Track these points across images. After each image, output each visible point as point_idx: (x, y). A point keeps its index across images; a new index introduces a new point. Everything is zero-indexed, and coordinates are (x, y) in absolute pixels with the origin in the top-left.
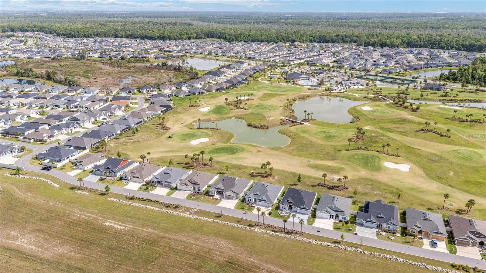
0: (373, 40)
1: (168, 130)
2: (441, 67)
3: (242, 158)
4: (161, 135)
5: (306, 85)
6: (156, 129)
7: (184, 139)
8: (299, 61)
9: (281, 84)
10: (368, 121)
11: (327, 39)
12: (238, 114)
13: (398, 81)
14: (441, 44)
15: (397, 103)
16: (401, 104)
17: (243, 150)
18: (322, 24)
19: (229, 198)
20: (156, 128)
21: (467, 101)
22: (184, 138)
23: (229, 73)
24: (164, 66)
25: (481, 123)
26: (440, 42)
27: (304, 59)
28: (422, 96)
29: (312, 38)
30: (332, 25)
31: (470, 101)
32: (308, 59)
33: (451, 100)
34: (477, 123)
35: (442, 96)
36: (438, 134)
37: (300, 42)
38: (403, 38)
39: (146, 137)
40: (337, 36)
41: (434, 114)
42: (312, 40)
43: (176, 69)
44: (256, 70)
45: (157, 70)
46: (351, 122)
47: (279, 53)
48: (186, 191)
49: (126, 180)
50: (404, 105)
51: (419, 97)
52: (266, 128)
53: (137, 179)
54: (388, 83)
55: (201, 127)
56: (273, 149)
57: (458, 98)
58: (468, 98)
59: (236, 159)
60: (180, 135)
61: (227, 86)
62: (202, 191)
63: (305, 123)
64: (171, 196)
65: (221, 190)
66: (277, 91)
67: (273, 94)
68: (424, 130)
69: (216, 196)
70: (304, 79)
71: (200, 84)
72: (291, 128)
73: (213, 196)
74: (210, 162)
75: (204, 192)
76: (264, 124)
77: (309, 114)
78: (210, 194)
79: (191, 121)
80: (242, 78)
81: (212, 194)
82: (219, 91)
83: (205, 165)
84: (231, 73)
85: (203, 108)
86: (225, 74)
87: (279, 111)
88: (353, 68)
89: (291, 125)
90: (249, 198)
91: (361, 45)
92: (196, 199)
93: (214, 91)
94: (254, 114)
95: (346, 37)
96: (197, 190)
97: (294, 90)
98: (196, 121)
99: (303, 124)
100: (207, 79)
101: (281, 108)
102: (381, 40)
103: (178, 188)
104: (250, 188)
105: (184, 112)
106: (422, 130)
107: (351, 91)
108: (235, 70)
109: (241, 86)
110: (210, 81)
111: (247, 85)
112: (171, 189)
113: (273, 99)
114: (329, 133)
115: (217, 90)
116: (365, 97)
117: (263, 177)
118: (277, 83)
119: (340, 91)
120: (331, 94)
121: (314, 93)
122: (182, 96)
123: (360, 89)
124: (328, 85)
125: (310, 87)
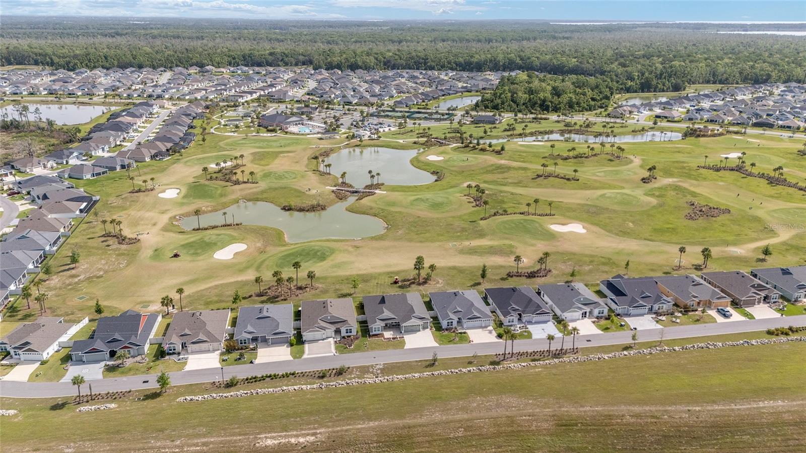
2: (461, 94)
5: (309, 132)
6: (108, 246)
8: (249, 96)
10: (457, 175)
11: (258, 59)
12: (244, 193)
13: (435, 116)
15: (467, 146)
16: (473, 147)
17: (332, 251)
19: (413, 330)
21: (537, 133)
23: (139, 124)
25: (586, 157)
27: (255, 93)
28: (485, 132)
29: (230, 59)
31: (541, 133)
32: (262, 93)
33: (520, 135)
35: (505, 130)
36: (562, 178)
37: (213, 66)
41: (525, 154)
44: (190, 115)
46: (436, 181)
47: (197, 86)
48: (323, 340)
49: (174, 353)
50: (480, 147)
51: (482, 135)
52: (323, 209)
53: (203, 346)
54: (421, 120)
55: (201, 227)
56: (373, 238)
57: (527, 131)
58: (537, 130)
61: (166, 146)
62: (354, 333)
63: (376, 191)
64: (305, 356)
65: (390, 322)
66: (271, 147)
67: (268, 153)
68: (541, 176)
69: (388, 334)
70: (296, 124)
71: (103, 149)
72: (361, 201)
73: (382, 335)
74: (309, 281)
75: (360, 333)
76: (315, 202)
77: (373, 177)
78: (374, 333)
79: (165, 219)
80: (181, 131)
81: (377, 332)
82: (158, 159)
83: (300, 288)
84: (142, 125)
85: (164, 191)
86: (135, 127)
87: (313, 178)
88: (348, 102)
89: (357, 198)
90: (450, 321)
91: (320, 67)
92: (358, 349)
93: (148, 159)
94: (276, 189)
95: (287, 56)
96: (344, 333)
97: (297, 142)
98: (175, 217)
99: (375, 193)
100: (111, 139)
101: (310, 173)
102: (347, 59)
103: (304, 338)
104: (429, 305)
105: (130, 205)
106: (539, 176)
107: (386, 135)
108: (145, 118)
109: (192, 144)
110: (118, 143)
111: (201, 142)
112: (292, 345)
113: (277, 161)
114: (427, 199)
115: (154, 157)
116: (415, 143)
117: (419, 284)
118: (254, 134)
119: (370, 137)
120: (363, 143)
121: (332, 144)
122: (89, 176)
123: (395, 131)
124: (343, 130)
125: (320, 136)
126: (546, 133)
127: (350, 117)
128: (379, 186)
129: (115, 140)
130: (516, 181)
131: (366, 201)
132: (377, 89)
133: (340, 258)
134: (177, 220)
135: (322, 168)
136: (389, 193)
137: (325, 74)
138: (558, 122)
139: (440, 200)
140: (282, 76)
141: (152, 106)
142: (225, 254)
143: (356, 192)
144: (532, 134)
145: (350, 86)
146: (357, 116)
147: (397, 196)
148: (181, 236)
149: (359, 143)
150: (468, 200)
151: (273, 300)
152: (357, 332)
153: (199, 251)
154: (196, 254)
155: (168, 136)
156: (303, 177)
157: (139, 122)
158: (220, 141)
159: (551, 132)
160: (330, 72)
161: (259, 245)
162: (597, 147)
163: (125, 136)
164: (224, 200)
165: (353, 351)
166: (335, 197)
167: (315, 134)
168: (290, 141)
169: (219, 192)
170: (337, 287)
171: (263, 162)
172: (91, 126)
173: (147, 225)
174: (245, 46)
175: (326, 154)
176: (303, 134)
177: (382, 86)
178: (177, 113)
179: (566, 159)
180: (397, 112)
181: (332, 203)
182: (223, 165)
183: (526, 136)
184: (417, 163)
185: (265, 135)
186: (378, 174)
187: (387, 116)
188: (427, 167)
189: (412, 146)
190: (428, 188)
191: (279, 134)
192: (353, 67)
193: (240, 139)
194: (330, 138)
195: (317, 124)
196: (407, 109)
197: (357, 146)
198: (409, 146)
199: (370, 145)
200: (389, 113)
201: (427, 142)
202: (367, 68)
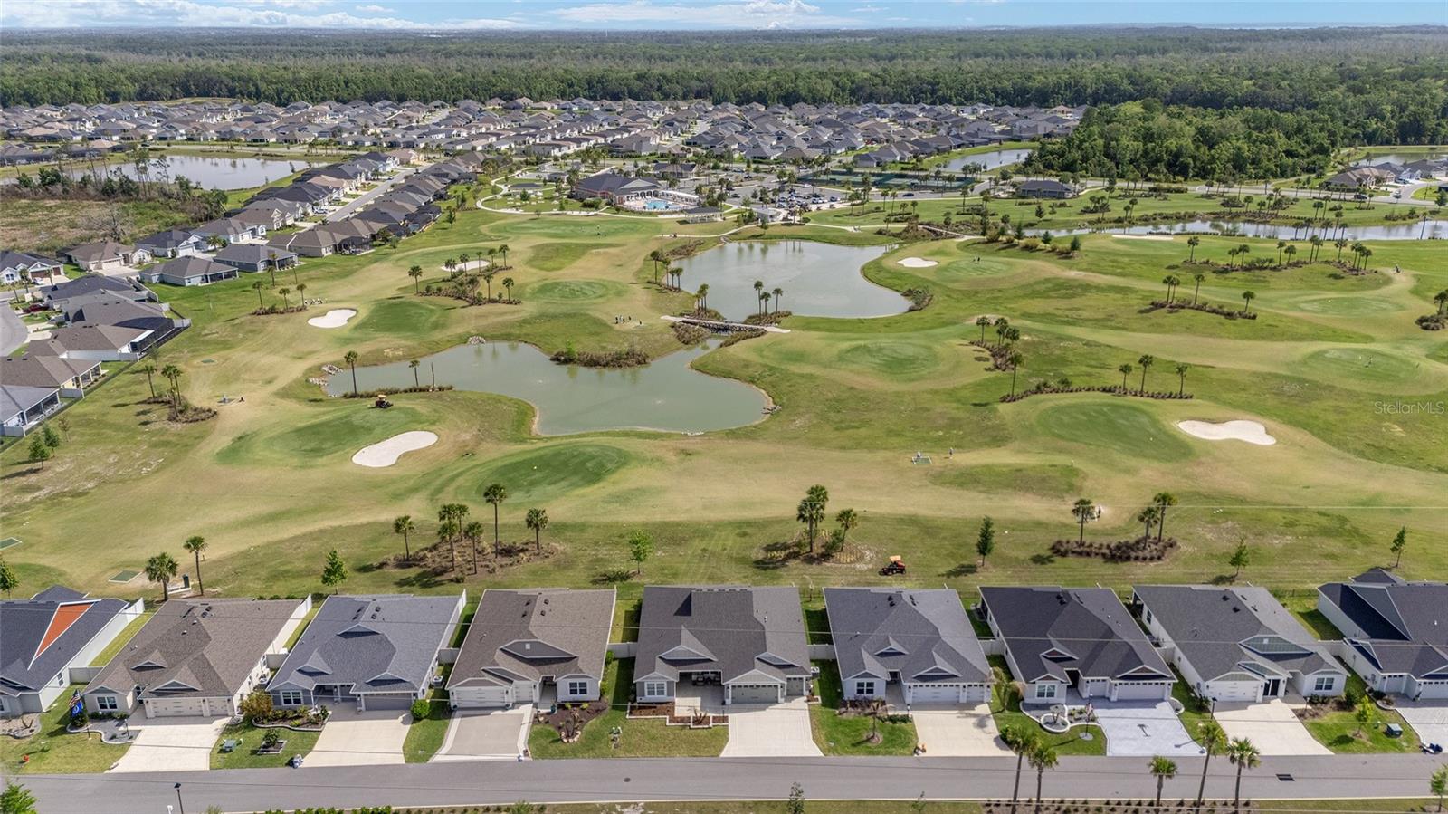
1: (211, 422)
3: (642, 492)
4: (184, 447)
6: (145, 423)
7: (318, 452)
8: (575, 146)
10: (960, 301)
11: (614, 87)
12: (484, 322)
14: (939, 90)
15: (993, 241)
17: (624, 459)
19: (758, 699)
20: (143, 418)
22: (313, 445)
23: (347, 190)
24: (52, 183)
25: (1274, 269)
26: (934, 85)
27: (586, 140)
32: (601, 140)
34: (1267, 271)
35: (1087, 211)
36: (1213, 311)
38: (837, 78)
39: (109, 466)
40: (639, 78)
43: (113, 192)
44: (446, 175)
45: (24, 201)
46: (912, 311)
48: (506, 708)
50: (1022, 243)
52: (641, 362)
55: (360, 390)
56: (734, 435)
59: (622, 499)
60: (282, 437)
61: (372, 230)
63: (768, 329)
66: (577, 236)
67: (568, 246)
68: (1162, 306)
70: (642, 195)
72: (731, 349)
73: (668, 707)
74: (532, 535)
75: (609, 696)
76: (627, 348)
77: (765, 296)
78: (648, 698)
79: (296, 371)
80: (413, 201)
82: (347, 252)
84: (353, 192)
85: (322, 314)
86: (334, 196)
87: (642, 297)
88: (761, 158)
89: (722, 341)
90: (865, 681)
91: (726, 100)
93: (327, 252)
94: (555, 316)
97: (633, 228)
98: (320, 367)
99: (764, 333)
101: (638, 288)
102: (778, 83)
103: (454, 701)
106: (1156, 306)
107: (821, 217)
108: (362, 181)
109: (426, 228)
111: (447, 225)
113: (580, 263)
115: (339, 248)
116: (880, 232)
117: (810, 560)
118: (555, 211)
119: (785, 219)
120: (769, 231)
121: (705, 232)
122: (196, 281)
123: (841, 210)
124: (735, 207)
125: (683, 216)
127: (757, 183)
128: (776, 318)
129: (284, 216)
130: (1099, 316)
131: (741, 350)
132: (826, 135)
134: (323, 374)
135: (667, 280)
136: (798, 332)
137: (733, 110)
138: (1208, 196)
140: (650, 114)
141: (386, 160)
143: (726, 329)
144: (1145, 220)
145: (773, 130)
146: (771, 182)
147: (813, 340)
149: (760, 231)
151: (430, 579)
152: (602, 692)
153: (328, 445)
155: (382, 210)
156: (620, 294)
157: (348, 187)
158: (485, 223)
159: (1191, 217)
160: (742, 107)
161: (466, 436)
162: (1304, 248)
166: (674, 338)
167: (675, 212)
168: (620, 226)
171: (550, 264)
175: (686, 251)
176: (650, 214)
177: (837, 129)
178: (425, 173)
180: (856, 174)
181: (664, 350)
182: (461, 266)
183: (1132, 223)
184: (874, 273)
185: (576, 213)
186: (778, 291)
187: (833, 182)
188: (897, 282)
189: (873, 239)
190: (889, 324)
191: (604, 212)
192: (789, 99)
193: (524, 219)
194: (702, 220)
195: (685, 194)
196: (878, 171)
197: (755, 237)
198: (866, 239)
199: (782, 237)
200: (839, 178)
201: (906, 230)
202: (816, 100)
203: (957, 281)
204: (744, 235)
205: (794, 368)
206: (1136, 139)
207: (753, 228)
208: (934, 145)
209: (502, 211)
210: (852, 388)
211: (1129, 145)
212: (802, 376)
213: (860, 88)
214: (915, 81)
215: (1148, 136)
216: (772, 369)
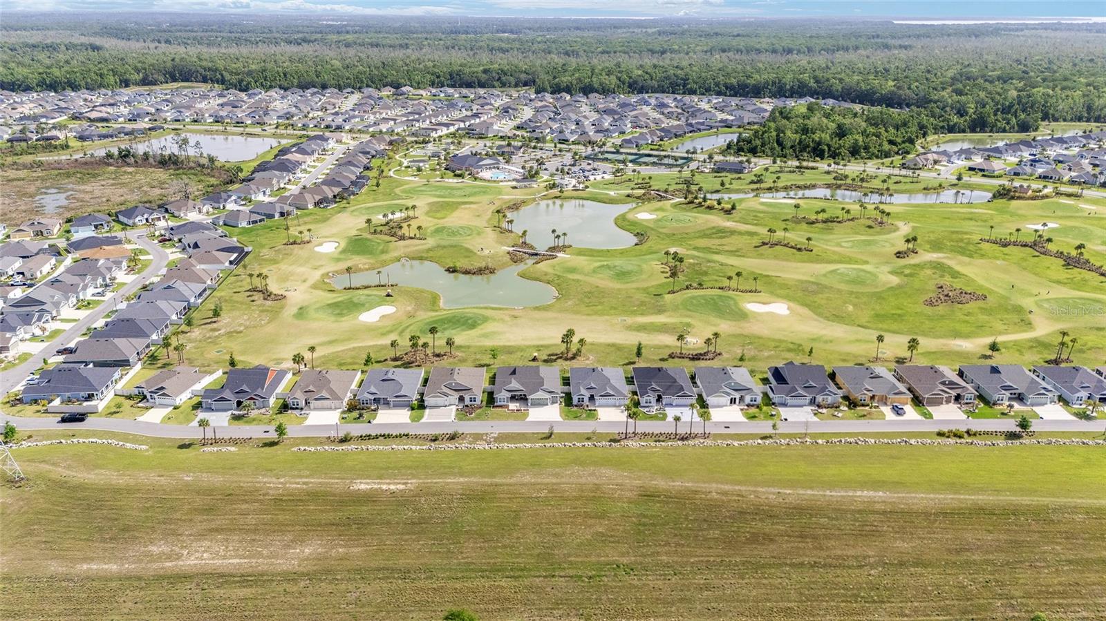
0: (565, 79)
2: (716, 131)
3: (494, 333)
5: (503, 179)
6: (253, 301)
8: (446, 129)
9: (446, 180)
10: (663, 239)
11: (467, 78)
12: (409, 250)
13: (666, 161)
15: (691, 202)
16: (700, 203)
17: (485, 319)
18: (429, 44)
19: (539, 403)
20: (251, 299)
21: (793, 187)
23: (309, 163)
24: (125, 156)
25: (839, 222)
27: (453, 125)
28: (722, 184)
29: (434, 77)
30: (453, 47)
31: (798, 187)
32: (462, 125)
33: (770, 189)
34: (835, 224)
35: (753, 182)
36: (792, 247)
37: (411, 86)
39: (245, 320)
40: (485, 71)
41: (762, 215)
42: (437, 82)
43: (166, 163)
44: (368, 153)
45: (112, 168)
46: (636, 245)
47: (387, 114)
48: (446, 406)
49: (297, 409)
50: (706, 204)
51: (719, 187)
52: (491, 272)
53: (325, 402)
55: (353, 286)
56: (537, 308)
57: (780, 184)
58: (794, 183)
59: (485, 336)
61: (333, 192)
62: (478, 402)
63: (557, 254)
64: (423, 420)
65: (518, 393)
66: (454, 196)
67: (448, 203)
68: (767, 244)
69: (513, 406)
70: (490, 168)
71: (264, 192)
72: (538, 265)
73: (507, 407)
74: (447, 349)
75: (484, 403)
76: (483, 265)
77: (558, 237)
78: (499, 403)
79: (317, 275)
80: (354, 173)
81: (502, 403)
82: (322, 206)
83: (438, 355)
84: (313, 164)
85: (321, 244)
86: (303, 167)
87: (491, 235)
88: (564, 140)
89: (534, 261)
90: (581, 397)
91: (544, 90)
92: (478, 418)
93: (311, 206)
94: (445, 247)
95: (505, 74)
96: (467, 402)
97: (484, 191)
98: (328, 274)
99: (556, 257)
100: (275, 181)
101: (489, 231)
103: (426, 404)
104: (566, 382)
105: (283, 259)
106: (764, 244)
107: (595, 185)
108: (317, 156)
109: (363, 190)
110: (282, 186)
111: (375, 188)
112: (413, 409)
113: (455, 214)
114: (615, 266)
115: (317, 204)
116: (628, 196)
117: (566, 359)
118: (438, 179)
119: (574, 186)
120: (564, 195)
121: (527, 194)
122: (244, 224)
123: (608, 180)
124: (546, 177)
125: (514, 183)
126: (806, 187)
127: (559, 159)
128: (563, 248)
129: (278, 182)
130: (734, 249)
131: (544, 266)
132: (607, 122)
133: (489, 327)
134: (330, 278)
135: (504, 225)
136: (573, 257)
137: (549, 98)
138: (828, 172)
139: (630, 268)
140: (493, 102)
141: (327, 140)
142: (370, 317)
143: (536, 255)
144: (785, 188)
145: (574, 117)
146: (568, 159)
147: (582, 261)
148: (330, 295)
149: (559, 194)
150: (663, 270)
151: (407, 365)
152: (482, 401)
153: (345, 312)
154: (341, 314)
155: (337, 179)
156: (479, 234)
157: (309, 160)
158: (397, 187)
160: (555, 96)
161: (409, 308)
163: (291, 177)
164: (384, 257)
165: (472, 419)
166: (509, 260)
167: (509, 181)
168: (477, 190)
169: (381, 248)
170: (478, 357)
171: (439, 215)
172: (255, 164)
173: (297, 281)
174: (457, 59)
175: (515, 207)
176: (495, 181)
177: (616, 117)
178: (354, 150)
179: (813, 223)
180: (621, 153)
181: (504, 267)
182: (390, 216)
183: (777, 191)
184: (622, 222)
185: (451, 180)
186: (565, 234)
187: (606, 159)
188: (632, 227)
189: (624, 200)
190: (622, 253)
191: (467, 180)
192: (587, 90)
193: (420, 184)
194: (526, 187)
195: (515, 169)
196: (635, 151)
197: (556, 197)
198: (620, 200)
199: (571, 198)
200: (610, 156)
201: (644, 195)
202: (605, 91)
203: (664, 228)
204: (549, 197)
205: (570, 276)
206: (797, 132)
207: (555, 192)
208: (674, 131)
209: (406, 178)
210: (597, 287)
211: (791, 136)
212: (573, 280)
213: (635, 82)
214: (673, 77)
215: (805, 130)
216: (559, 276)
